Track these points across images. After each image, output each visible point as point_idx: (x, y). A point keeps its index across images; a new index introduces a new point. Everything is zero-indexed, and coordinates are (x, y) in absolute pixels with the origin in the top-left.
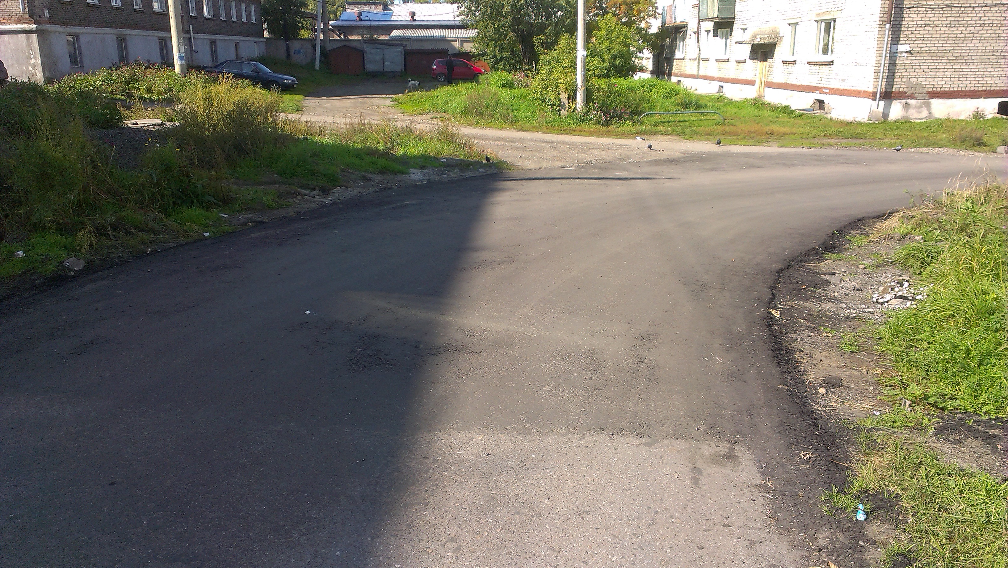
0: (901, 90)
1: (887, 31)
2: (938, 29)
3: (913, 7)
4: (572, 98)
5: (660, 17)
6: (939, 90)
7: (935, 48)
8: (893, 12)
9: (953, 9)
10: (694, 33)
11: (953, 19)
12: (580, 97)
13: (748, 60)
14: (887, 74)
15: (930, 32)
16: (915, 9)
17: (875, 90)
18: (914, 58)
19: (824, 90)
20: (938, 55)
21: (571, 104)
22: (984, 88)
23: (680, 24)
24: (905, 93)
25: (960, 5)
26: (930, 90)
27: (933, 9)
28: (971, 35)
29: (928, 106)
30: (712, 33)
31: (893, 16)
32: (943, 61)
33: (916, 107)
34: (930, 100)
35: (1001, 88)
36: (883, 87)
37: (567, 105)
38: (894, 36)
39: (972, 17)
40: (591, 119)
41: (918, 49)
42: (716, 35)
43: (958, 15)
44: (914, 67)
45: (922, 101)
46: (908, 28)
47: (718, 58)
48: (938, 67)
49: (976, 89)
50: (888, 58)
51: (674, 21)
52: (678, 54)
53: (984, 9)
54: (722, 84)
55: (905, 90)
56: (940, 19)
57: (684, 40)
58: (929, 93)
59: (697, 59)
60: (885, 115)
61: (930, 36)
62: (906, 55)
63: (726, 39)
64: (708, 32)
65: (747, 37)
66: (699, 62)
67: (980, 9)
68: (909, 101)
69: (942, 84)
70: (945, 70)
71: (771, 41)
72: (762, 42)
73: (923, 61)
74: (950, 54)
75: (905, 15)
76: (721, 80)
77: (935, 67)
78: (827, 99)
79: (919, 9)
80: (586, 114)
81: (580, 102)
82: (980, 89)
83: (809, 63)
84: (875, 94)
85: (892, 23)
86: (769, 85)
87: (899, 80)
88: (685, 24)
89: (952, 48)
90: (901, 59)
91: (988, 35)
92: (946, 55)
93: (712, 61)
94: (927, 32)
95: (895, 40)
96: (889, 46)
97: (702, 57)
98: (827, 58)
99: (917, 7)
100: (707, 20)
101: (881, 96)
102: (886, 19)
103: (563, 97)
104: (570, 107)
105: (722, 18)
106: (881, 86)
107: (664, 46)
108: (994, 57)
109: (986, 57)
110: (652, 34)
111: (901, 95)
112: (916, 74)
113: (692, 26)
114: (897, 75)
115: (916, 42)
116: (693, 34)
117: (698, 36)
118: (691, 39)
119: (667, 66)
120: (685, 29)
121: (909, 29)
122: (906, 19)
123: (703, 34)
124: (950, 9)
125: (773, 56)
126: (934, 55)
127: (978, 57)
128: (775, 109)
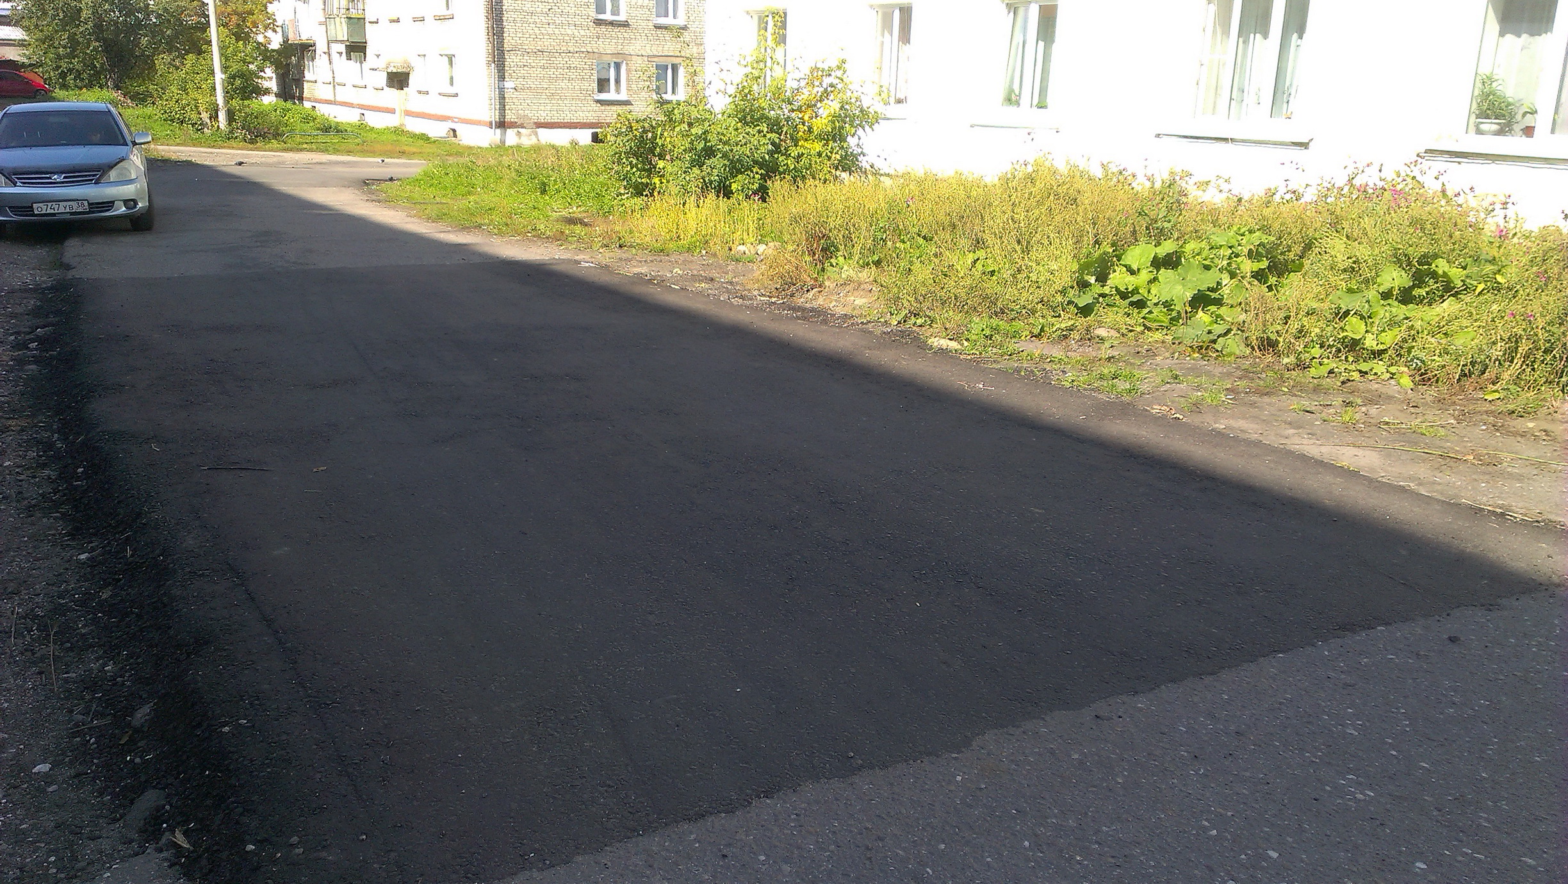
0: (512, 120)
1: (493, 71)
2: (535, 69)
3: (512, 50)
4: (214, 117)
5: (279, 30)
6: (543, 121)
7: (535, 86)
8: (496, 54)
9: (544, 53)
10: (325, 53)
11: (545, 62)
12: (222, 116)
13: (385, 88)
14: (498, 106)
15: (529, 72)
16: (514, 52)
17: (491, 120)
18: (519, 93)
19: (455, 119)
20: (538, 91)
21: (213, 123)
22: (578, 121)
23: (306, 42)
24: (516, 123)
25: (549, 51)
26: (536, 121)
27: (528, 53)
28: (562, 76)
29: (536, 134)
30: (344, 55)
31: (496, 57)
32: (542, 97)
33: (526, 135)
34: (537, 130)
35: (591, 121)
36: (497, 117)
37: (210, 124)
38: (500, 74)
39: (560, 61)
40: (236, 138)
41: (520, 85)
42: (349, 58)
43: (548, 59)
44: (520, 101)
45: (531, 130)
46: (510, 67)
47: (355, 84)
48: (539, 102)
49: (572, 121)
50: (497, 93)
51: (298, 38)
52: (308, 76)
53: (568, 54)
54: (363, 111)
55: (516, 120)
56: (535, 61)
57: (313, 60)
58: (535, 123)
59: (332, 83)
60: (503, 142)
61: (529, 75)
62: (512, 91)
63: (361, 63)
64: (341, 54)
65: (381, 63)
66: (334, 86)
67: (565, 54)
68: (520, 130)
69: (544, 116)
70: (545, 105)
71: (403, 70)
72: (395, 71)
73: (527, 96)
74: (547, 91)
75: (506, 57)
76: (361, 107)
77: (537, 101)
78: (459, 127)
79: (517, 52)
80: (231, 132)
81: (222, 121)
82: (575, 121)
83: (440, 94)
84: (491, 123)
85: (496, 63)
86: (408, 113)
87: (510, 111)
88: (312, 42)
89: (548, 86)
90: (508, 94)
91: (575, 77)
92: (544, 91)
93: (349, 86)
94: (526, 72)
95: (502, 78)
96: (497, 82)
97: (336, 80)
98: (452, 90)
99: (515, 50)
100: (336, 41)
101: (496, 125)
102: (491, 59)
103: (205, 116)
104: (212, 125)
105: (352, 42)
106: (494, 117)
107: (289, 65)
108: (582, 95)
109: (576, 95)
110: (273, 51)
111: (513, 125)
112: (522, 107)
113: (321, 47)
114: (507, 107)
115: (518, 80)
116: (323, 55)
117: (329, 57)
118: (321, 61)
119: (296, 87)
120: (314, 48)
121: (511, 69)
122: (507, 60)
123: (335, 56)
124: (541, 53)
125: (408, 85)
126: (535, 91)
127: (570, 95)
128: (414, 136)
